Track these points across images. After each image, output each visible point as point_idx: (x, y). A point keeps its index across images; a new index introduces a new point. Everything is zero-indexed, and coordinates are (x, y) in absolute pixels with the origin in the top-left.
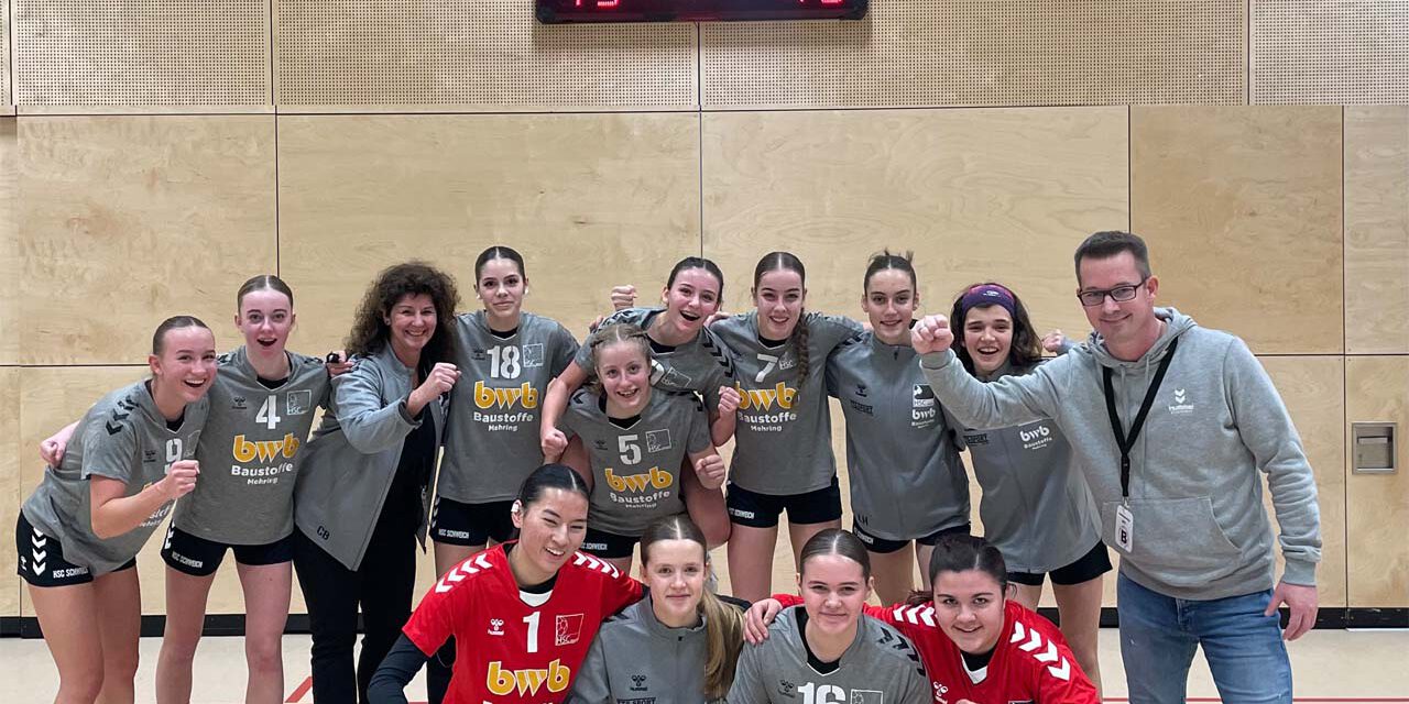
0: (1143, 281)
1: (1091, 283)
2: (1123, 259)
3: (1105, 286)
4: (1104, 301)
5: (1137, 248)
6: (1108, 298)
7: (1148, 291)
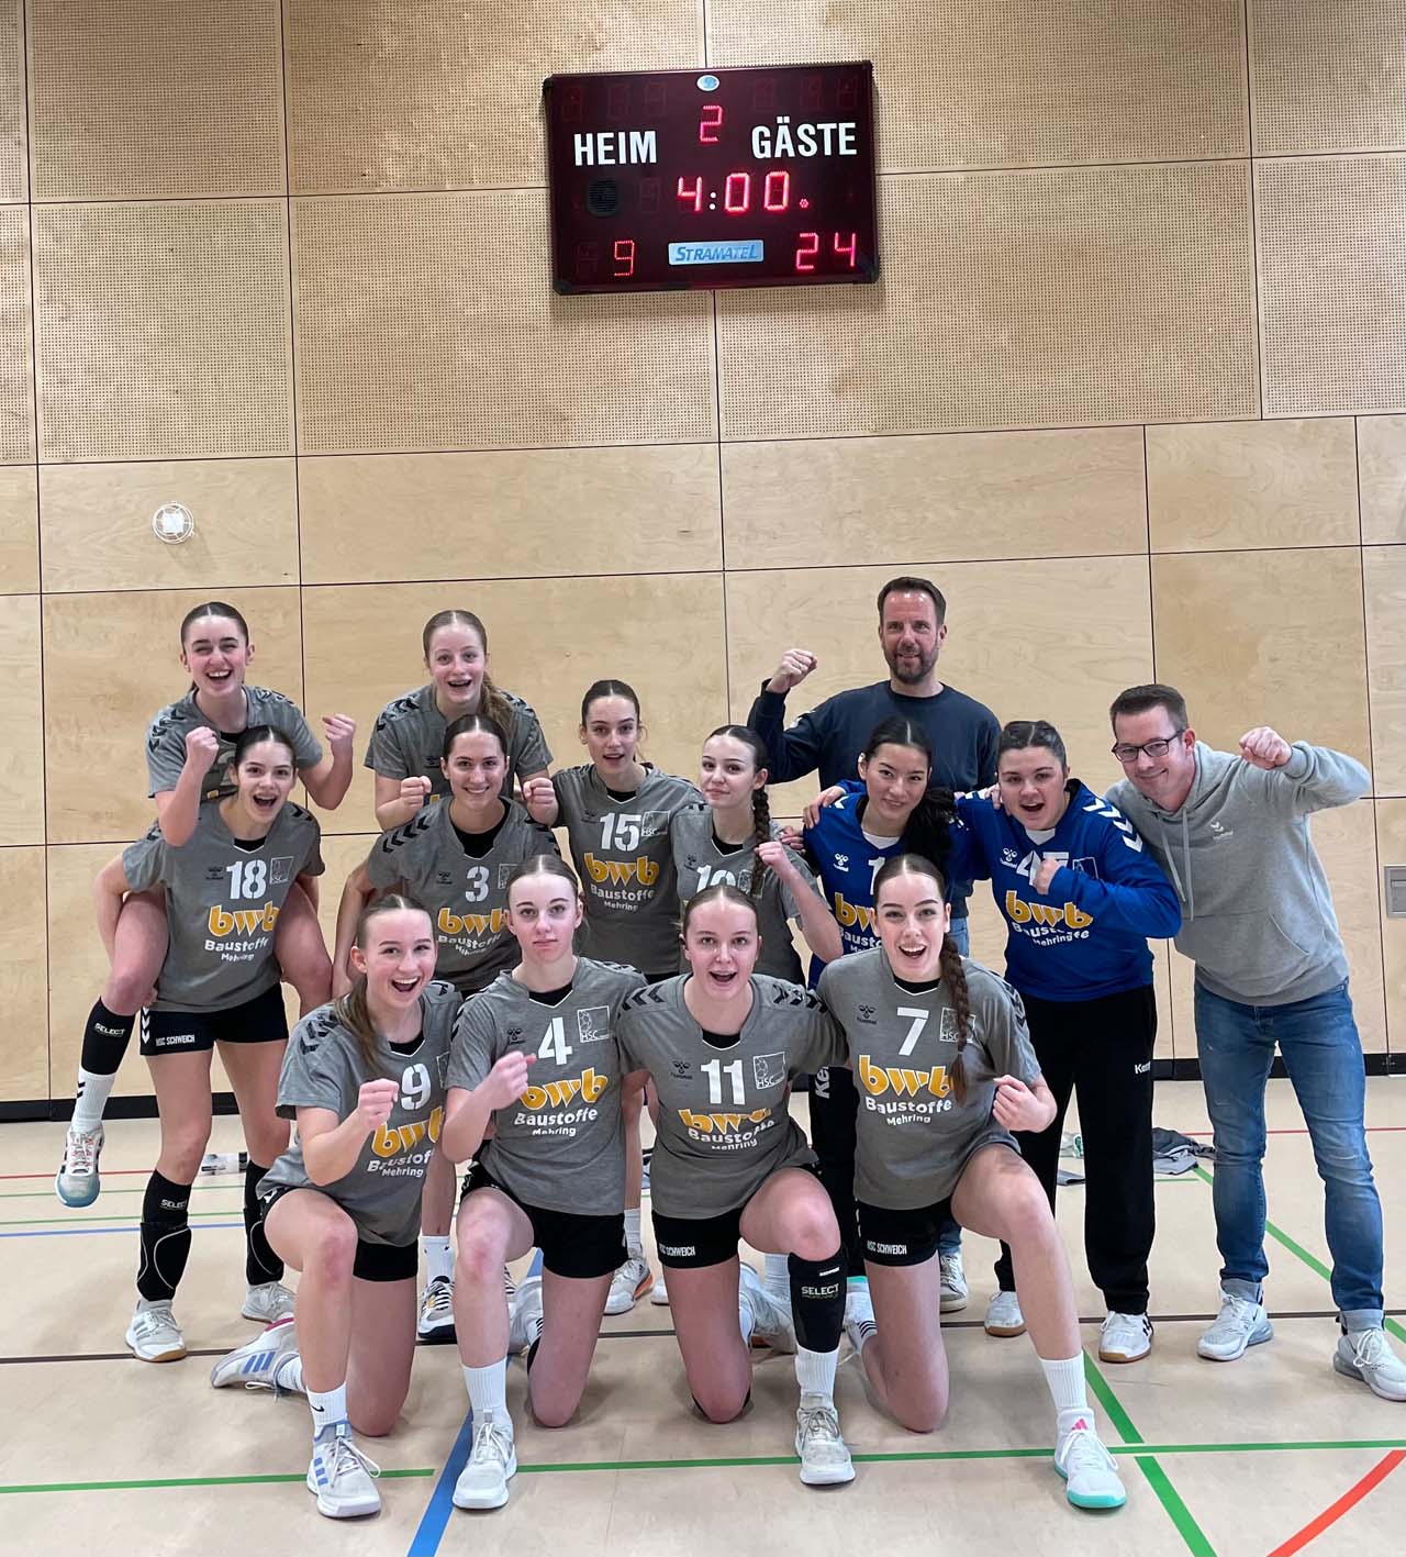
0: (1179, 733)
1: (1126, 739)
2: (1157, 716)
3: (1139, 742)
4: (1137, 758)
5: (1173, 702)
6: (1142, 753)
7: (1184, 744)
